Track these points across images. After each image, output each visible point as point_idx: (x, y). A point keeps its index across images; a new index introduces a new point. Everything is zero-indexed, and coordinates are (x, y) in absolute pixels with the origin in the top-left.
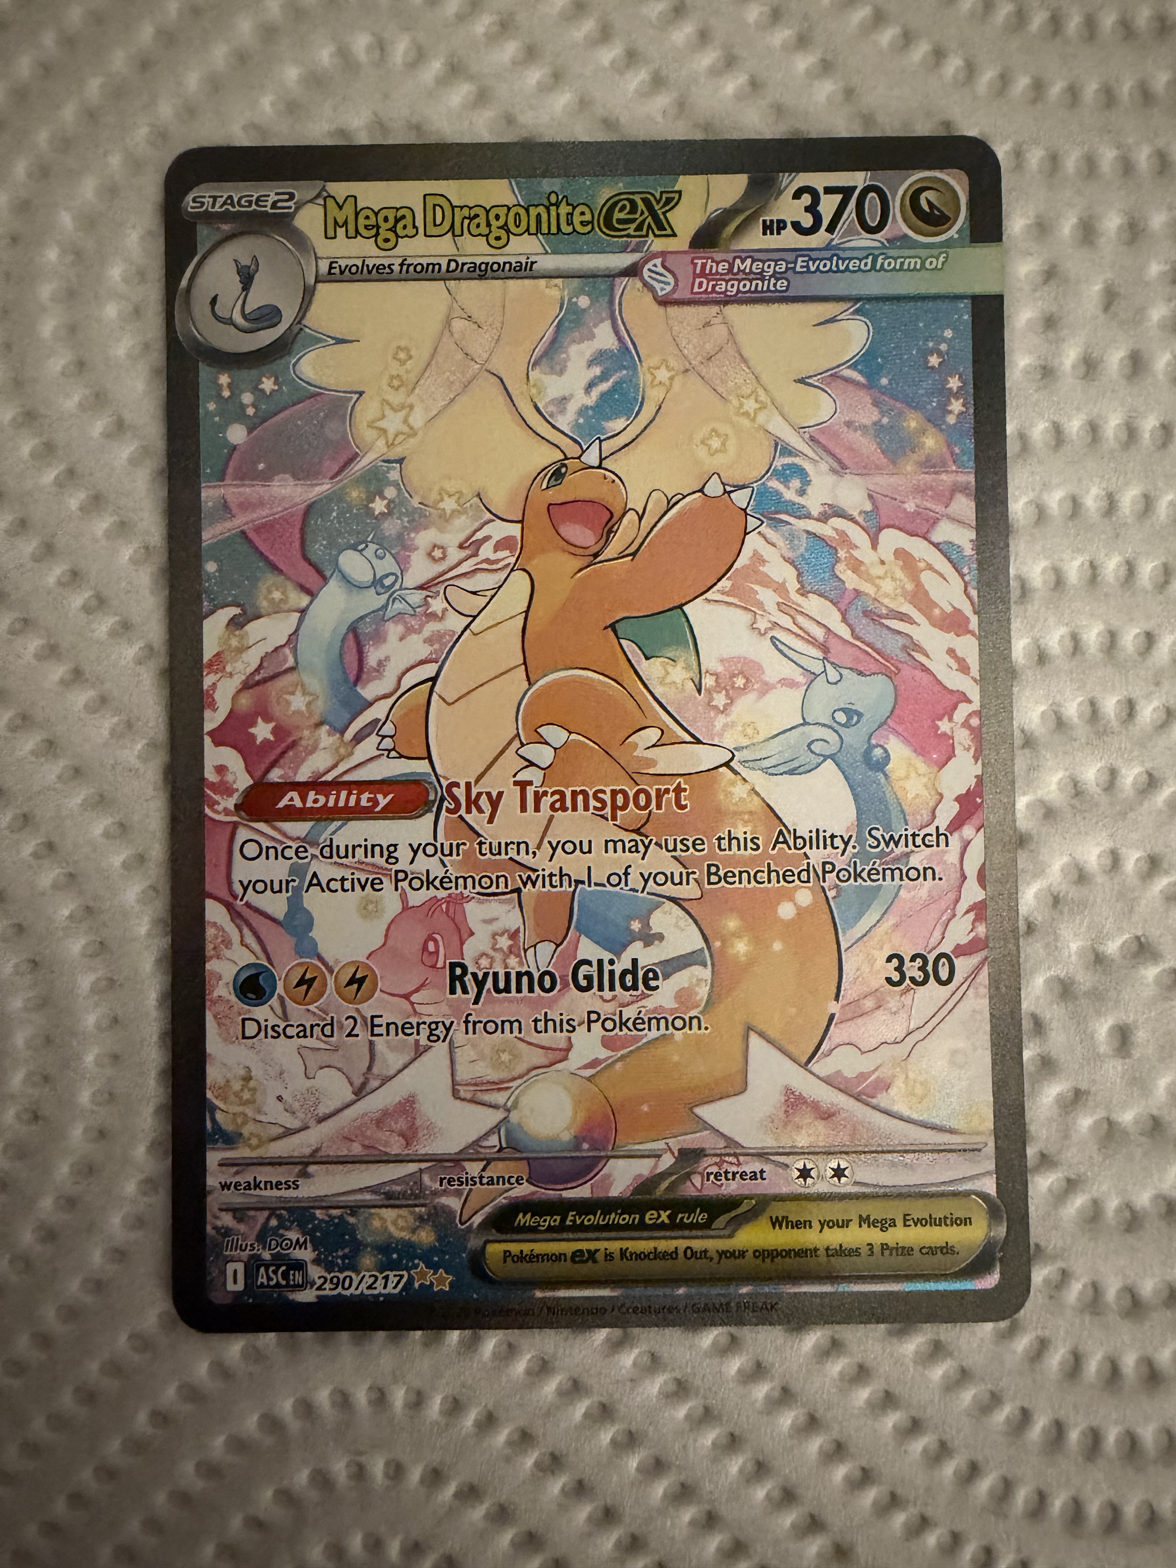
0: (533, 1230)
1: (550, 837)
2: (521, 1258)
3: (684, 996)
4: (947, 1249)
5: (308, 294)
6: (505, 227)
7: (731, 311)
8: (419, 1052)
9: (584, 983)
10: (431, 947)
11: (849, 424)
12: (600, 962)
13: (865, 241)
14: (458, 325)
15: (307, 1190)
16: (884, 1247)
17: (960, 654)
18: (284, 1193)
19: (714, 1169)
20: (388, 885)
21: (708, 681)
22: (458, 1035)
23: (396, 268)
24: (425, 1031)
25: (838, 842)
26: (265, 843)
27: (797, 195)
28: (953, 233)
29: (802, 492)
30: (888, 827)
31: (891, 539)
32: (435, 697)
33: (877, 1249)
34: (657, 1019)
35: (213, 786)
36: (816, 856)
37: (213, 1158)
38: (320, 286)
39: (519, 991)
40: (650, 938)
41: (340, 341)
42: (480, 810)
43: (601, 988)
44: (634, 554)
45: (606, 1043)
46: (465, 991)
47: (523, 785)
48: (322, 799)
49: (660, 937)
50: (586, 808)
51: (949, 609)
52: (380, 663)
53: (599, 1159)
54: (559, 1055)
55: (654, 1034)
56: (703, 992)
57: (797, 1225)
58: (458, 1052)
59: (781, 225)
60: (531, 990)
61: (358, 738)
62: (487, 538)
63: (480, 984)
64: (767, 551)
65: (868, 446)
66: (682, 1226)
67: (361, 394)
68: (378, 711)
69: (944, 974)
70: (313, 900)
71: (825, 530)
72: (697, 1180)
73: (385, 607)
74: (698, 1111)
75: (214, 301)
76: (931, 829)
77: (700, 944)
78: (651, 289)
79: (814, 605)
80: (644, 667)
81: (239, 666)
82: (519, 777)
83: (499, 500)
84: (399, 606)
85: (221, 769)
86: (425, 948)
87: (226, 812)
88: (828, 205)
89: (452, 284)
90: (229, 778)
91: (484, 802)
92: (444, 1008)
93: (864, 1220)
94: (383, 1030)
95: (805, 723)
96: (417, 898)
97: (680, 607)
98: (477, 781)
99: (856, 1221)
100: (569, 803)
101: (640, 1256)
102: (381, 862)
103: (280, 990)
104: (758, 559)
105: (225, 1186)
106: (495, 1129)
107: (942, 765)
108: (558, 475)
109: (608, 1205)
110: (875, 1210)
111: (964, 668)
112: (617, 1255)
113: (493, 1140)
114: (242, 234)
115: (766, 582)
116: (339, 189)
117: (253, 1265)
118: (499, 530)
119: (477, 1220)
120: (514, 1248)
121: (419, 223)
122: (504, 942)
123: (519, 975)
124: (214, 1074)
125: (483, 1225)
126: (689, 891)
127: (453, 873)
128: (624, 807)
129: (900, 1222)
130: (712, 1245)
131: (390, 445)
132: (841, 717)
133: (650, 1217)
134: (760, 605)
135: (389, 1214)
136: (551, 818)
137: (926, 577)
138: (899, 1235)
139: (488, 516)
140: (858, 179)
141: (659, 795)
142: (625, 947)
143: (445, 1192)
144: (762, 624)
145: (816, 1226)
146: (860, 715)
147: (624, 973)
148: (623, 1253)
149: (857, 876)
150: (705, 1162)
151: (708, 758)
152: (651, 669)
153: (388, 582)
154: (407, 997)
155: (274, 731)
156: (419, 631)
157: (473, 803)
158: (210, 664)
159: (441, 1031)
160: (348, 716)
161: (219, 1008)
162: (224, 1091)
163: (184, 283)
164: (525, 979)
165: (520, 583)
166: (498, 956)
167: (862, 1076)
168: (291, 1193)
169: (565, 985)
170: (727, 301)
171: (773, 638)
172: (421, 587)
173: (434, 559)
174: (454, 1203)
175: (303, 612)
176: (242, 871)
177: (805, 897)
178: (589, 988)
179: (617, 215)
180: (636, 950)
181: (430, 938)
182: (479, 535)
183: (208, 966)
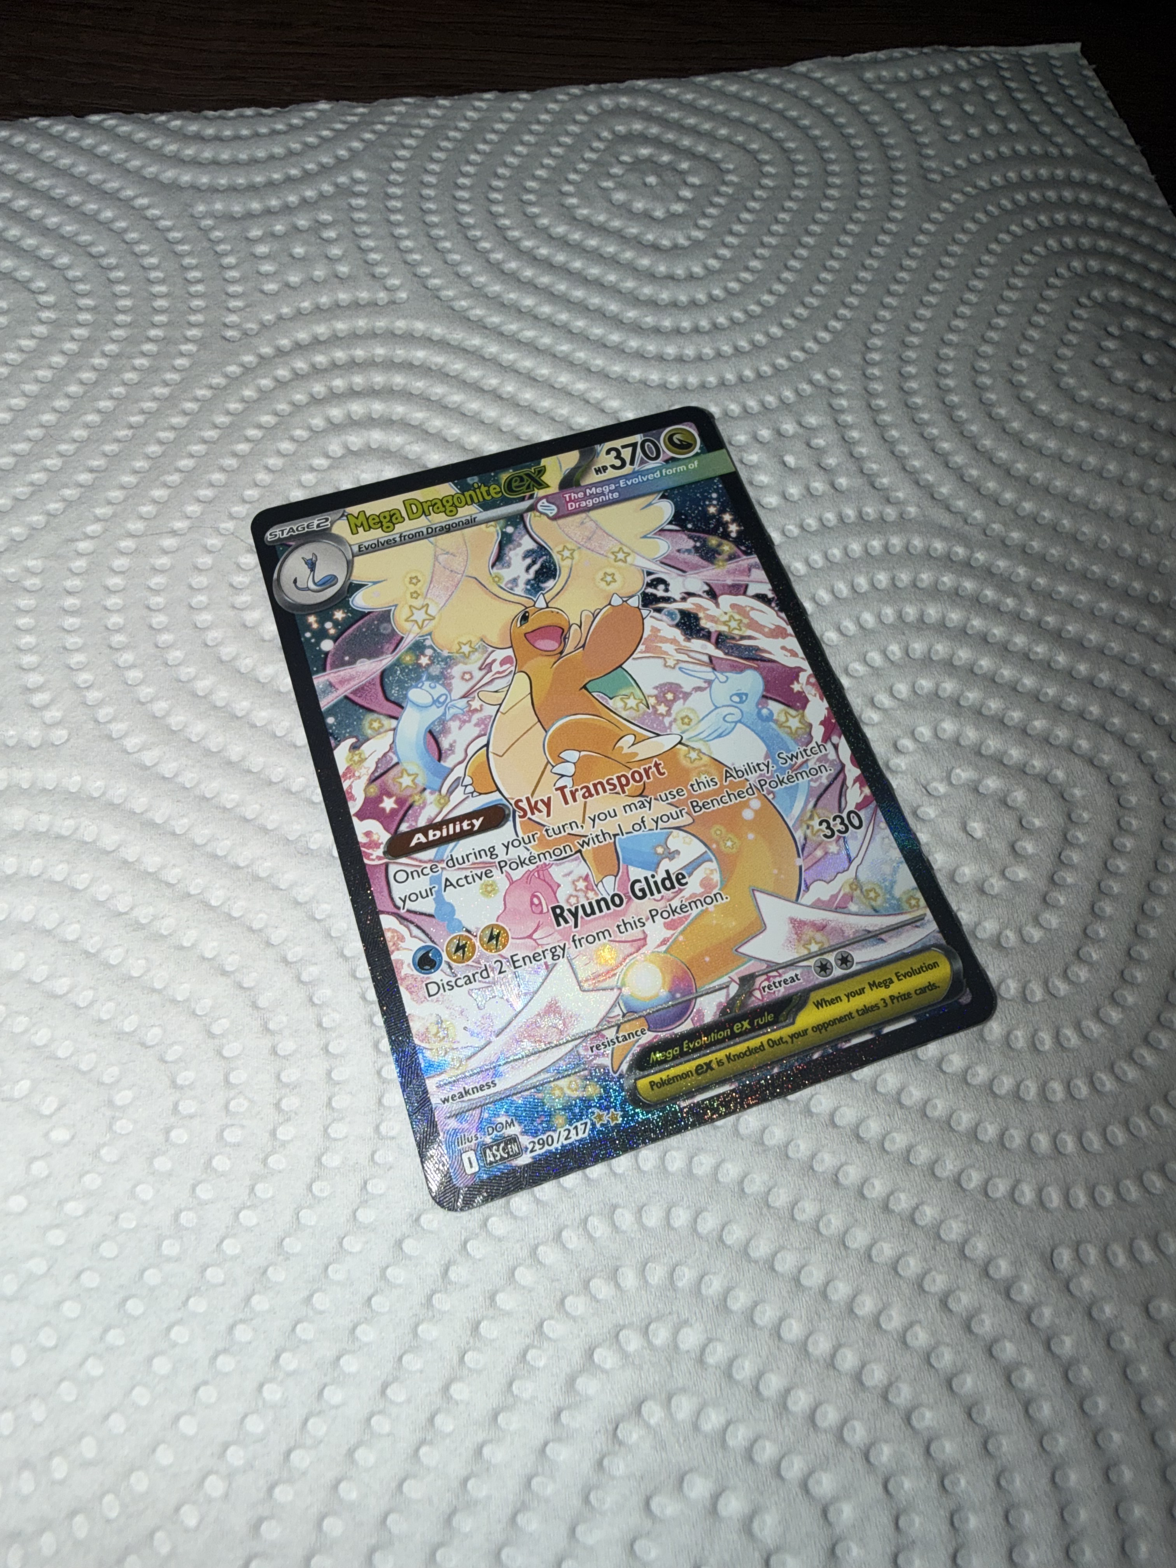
0: (664, 1061)
1: (590, 814)
2: (663, 1083)
3: (706, 883)
4: (931, 986)
5: (350, 565)
6: (453, 505)
7: (593, 514)
8: (549, 969)
9: (640, 894)
10: (536, 901)
11: (679, 551)
12: (646, 879)
13: (652, 464)
14: (441, 558)
15: (502, 1085)
16: (892, 998)
17: (789, 647)
18: (487, 1092)
19: (766, 984)
20: (496, 872)
21: (652, 701)
22: (571, 950)
23: (398, 539)
24: (549, 955)
25: (762, 767)
26: (409, 870)
27: (608, 452)
28: (697, 450)
29: (667, 590)
30: (788, 751)
31: (726, 600)
32: (491, 755)
33: (889, 1001)
34: (694, 902)
35: (365, 845)
36: (753, 778)
37: (431, 1084)
38: (356, 559)
39: (601, 910)
40: (672, 855)
41: (375, 583)
42: (540, 811)
43: (652, 894)
44: (583, 646)
45: (668, 926)
46: (566, 922)
47: (562, 789)
48: (438, 833)
49: (677, 852)
50: (605, 791)
51: (773, 627)
52: (451, 746)
53: (690, 1000)
54: (640, 943)
55: (695, 912)
56: (716, 877)
57: (832, 1002)
58: (576, 963)
59: (605, 468)
60: (608, 908)
61: (450, 792)
62: (494, 661)
63: (575, 915)
64: (657, 624)
65: (695, 559)
66: (761, 1027)
67: (396, 606)
68: (459, 772)
69: (856, 822)
70: (450, 895)
71: (688, 605)
72: (757, 994)
73: (444, 714)
74: (741, 950)
75: (295, 581)
76: (813, 744)
77: (703, 849)
78: (546, 515)
79: (697, 644)
80: (611, 703)
81: (363, 771)
82: (558, 785)
83: (494, 639)
84: (453, 711)
85: (368, 834)
86: (532, 903)
87: (379, 858)
88: (626, 454)
89: (432, 539)
90: (375, 837)
91: (541, 806)
92: (557, 936)
93: (872, 985)
94: (521, 963)
95: (717, 708)
96: (517, 875)
97: (620, 666)
98: (532, 795)
99: (867, 987)
100: (593, 791)
101: (739, 1056)
102: (488, 859)
103: (445, 957)
104: (655, 630)
105: (445, 1101)
106: (616, 1003)
107: (804, 707)
108: (525, 618)
109: (708, 1029)
110: (878, 976)
111: (794, 654)
112: (725, 1060)
113: (617, 1011)
114: (303, 544)
115: (665, 640)
116: (354, 510)
117: (482, 1149)
118: (500, 655)
119: (624, 1067)
120: (656, 1078)
121: (404, 514)
122: (581, 885)
123: (598, 902)
124: (416, 1026)
125: (630, 1069)
126: (685, 820)
127: (535, 853)
128: (628, 783)
129: (895, 979)
130: (785, 1032)
131: (421, 628)
132: (736, 699)
133: (736, 1028)
134: (666, 653)
135: (563, 1083)
136: (585, 803)
137: (752, 614)
138: (897, 988)
139: (490, 649)
140: (638, 438)
141: (647, 771)
142: (658, 864)
143: (597, 1056)
144: (671, 663)
145: (845, 999)
146: (746, 695)
147: (663, 881)
148: (728, 1057)
149: (782, 782)
150: (758, 981)
151: (667, 742)
152: (616, 704)
153: (442, 699)
154: (530, 937)
155: (396, 802)
156: (469, 721)
157: (534, 808)
158: (345, 774)
159: (559, 952)
160: (440, 781)
161: (409, 981)
162: (425, 1037)
163: (275, 576)
164: (602, 903)
165: (521, 678)
166: (581, 894)
167: (834, 897)
168: (493, 1090)
169: (629, 899)
170: (588, 510)
171: (680, 669)
172: (464, 697)
173: (467, 680)
174: (606, 1061)
175: (394, 729)
176: (399, 891)
177: (755, 804)
178: (644, 896)
179: (514, 484)
180: (665, 864)
181: (533, 896)
182: (489, 661)
183: (393, 957)
